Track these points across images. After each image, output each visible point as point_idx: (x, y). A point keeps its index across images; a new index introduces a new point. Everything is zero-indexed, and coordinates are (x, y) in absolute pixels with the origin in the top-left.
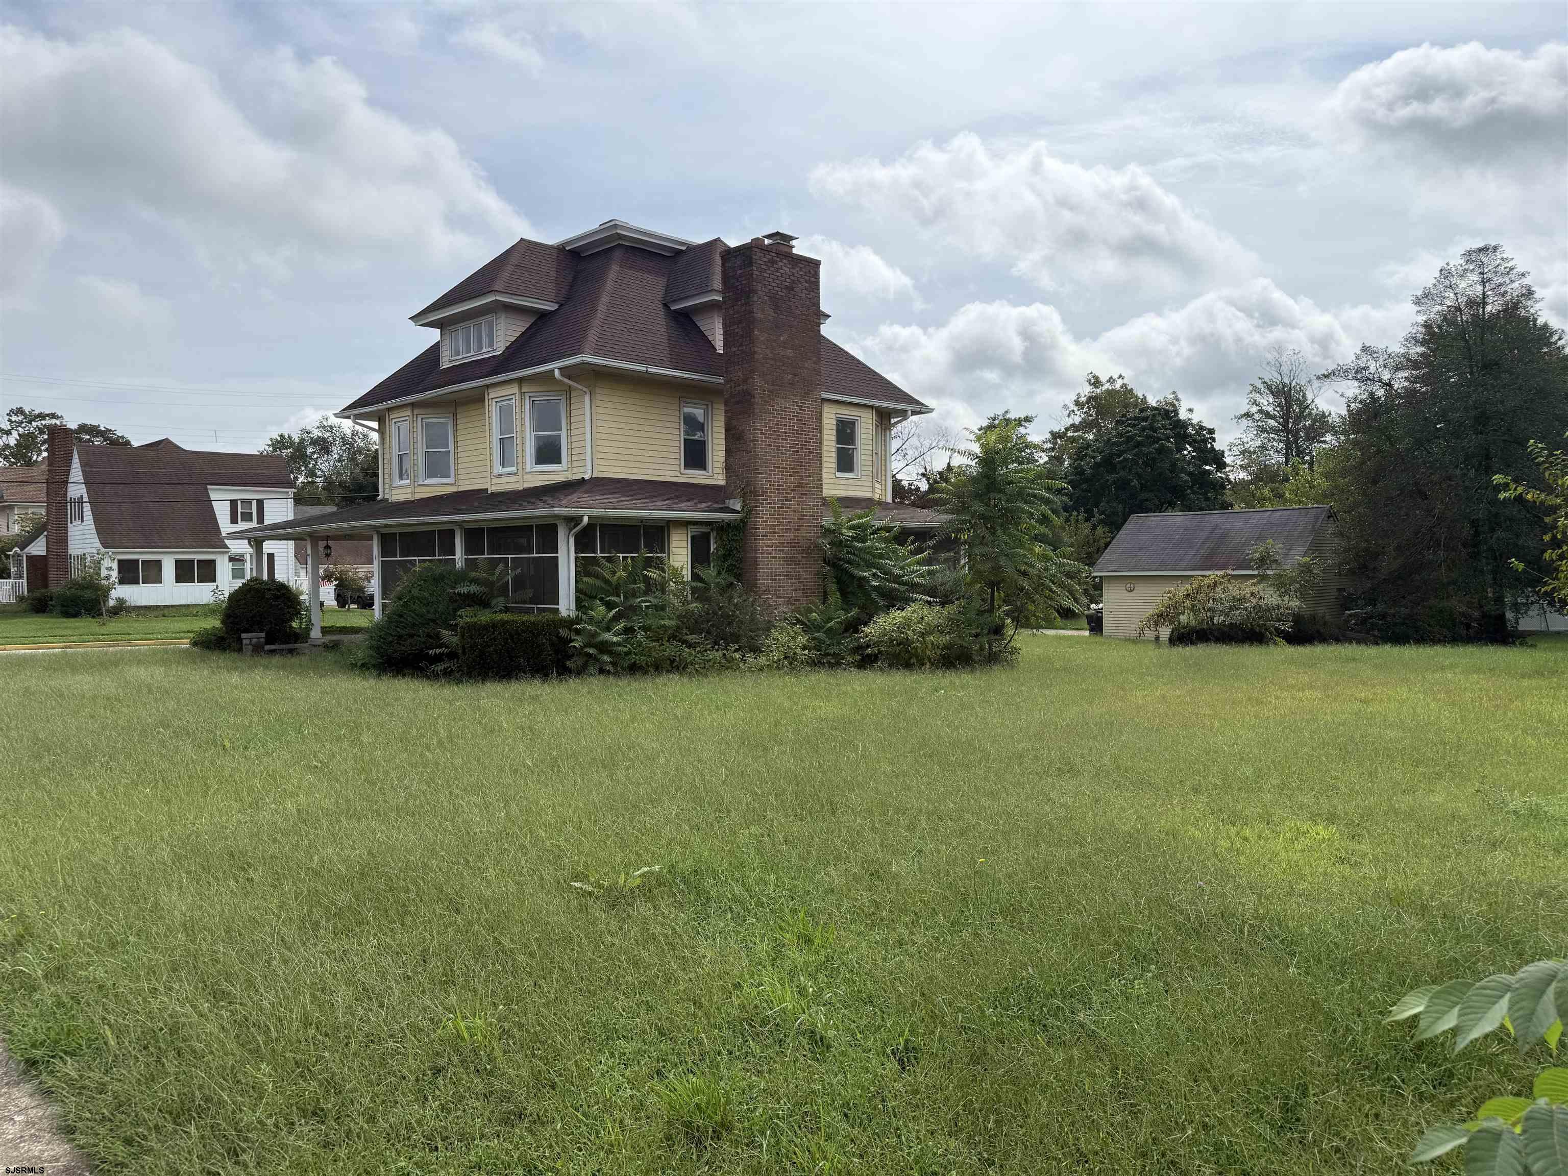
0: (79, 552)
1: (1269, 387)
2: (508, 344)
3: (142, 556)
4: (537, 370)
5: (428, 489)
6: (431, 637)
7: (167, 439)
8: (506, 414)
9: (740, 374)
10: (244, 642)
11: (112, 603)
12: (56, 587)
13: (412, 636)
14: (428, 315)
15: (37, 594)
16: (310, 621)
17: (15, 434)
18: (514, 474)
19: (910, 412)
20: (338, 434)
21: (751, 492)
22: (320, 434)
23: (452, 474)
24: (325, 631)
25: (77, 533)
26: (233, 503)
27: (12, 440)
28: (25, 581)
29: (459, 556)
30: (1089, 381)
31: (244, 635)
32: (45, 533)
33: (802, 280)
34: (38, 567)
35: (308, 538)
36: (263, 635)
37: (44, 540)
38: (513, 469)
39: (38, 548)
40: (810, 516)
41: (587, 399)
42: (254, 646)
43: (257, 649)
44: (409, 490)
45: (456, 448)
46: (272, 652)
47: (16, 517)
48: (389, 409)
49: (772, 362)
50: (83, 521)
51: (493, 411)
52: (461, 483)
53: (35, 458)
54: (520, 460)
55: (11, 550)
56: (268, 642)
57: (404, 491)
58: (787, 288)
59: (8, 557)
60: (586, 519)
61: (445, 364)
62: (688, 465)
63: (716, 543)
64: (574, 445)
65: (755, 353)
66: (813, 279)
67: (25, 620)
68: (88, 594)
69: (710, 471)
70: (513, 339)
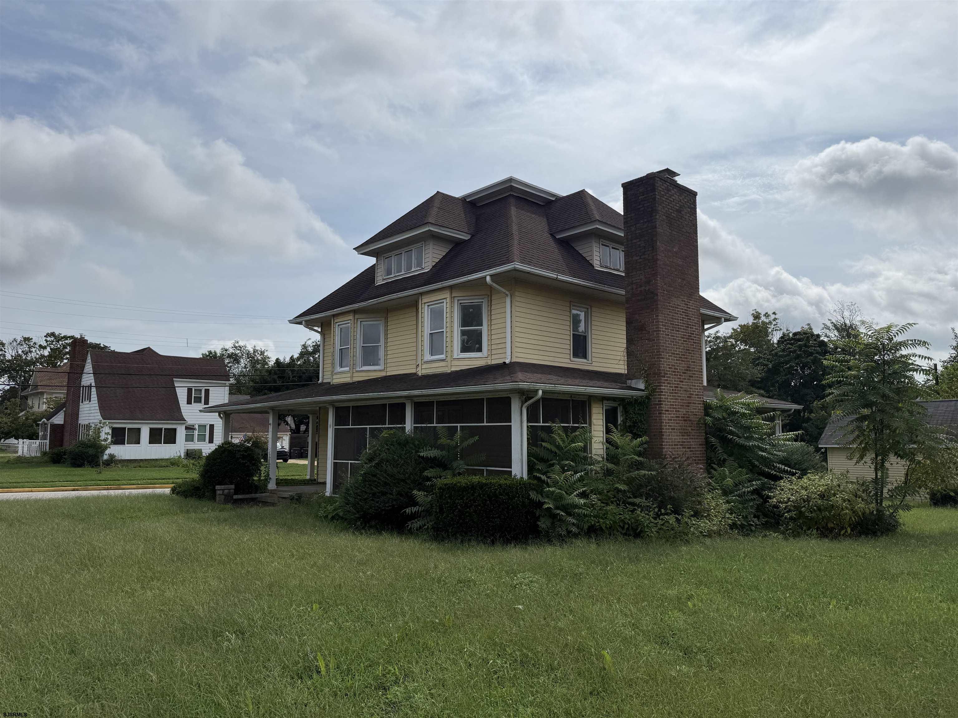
0: (86, 423)
1: (835, 326)
2: (434, 264)
3: (128, 425)
4: (469, 278)
5: (364, 374)
6: (401, 495)
7: (149, 348)
8: (437, 316)
9: (642, 277)
10: (218, 492)
11: (105, 457)
12: (69, 445)
13: (384, 494)
14: (370, 245)
15: (56, 450)
16: (268, 475)
17: (49, 349)
18: (443, 360)
19: (723, 319)
20: (244, 351)
21: (654, 374)
22: (233, 351)
23: (382, 362)
24: (280, 482)
25: (85, 409)
26: (190, 391)
27: (46, 353)
28: (48, 441)
29: (409, 425)
30: (753, 314)
31: (217, 487)
32: (64, 409)
33: (686, 206)
34: (57, 430)
35: (270, 411)
36: (233, 487)
37: (63, 414)
38: (442, 357)
39: (59, 419)
40: (696, 395)
41: (508, 300)
42: (226, 496)
43: (228, 499)
44: (349, 375)
45: (386, 343)
46: (242, 501)
47: (45, 400)
48: (334, 316)
49: (669, 268)
50: (90, 401)
51: (425, 313)
52: (388, 369)
53: (59, 363)
54: (449, 349)
55: (40, 421)
56: (236, 492)
57: (344, 376)
58: (677, 210)
59: (38, 425)
60: (540, 392)
61: (380, 280)
62: (576, 355)
63: (622, 415)
64: (493, 337)
65: (657, 260)
66: (692, 206)
67: (46, 469)
68: (91, 451)
69: (590, 360)
70: (437, 260)
